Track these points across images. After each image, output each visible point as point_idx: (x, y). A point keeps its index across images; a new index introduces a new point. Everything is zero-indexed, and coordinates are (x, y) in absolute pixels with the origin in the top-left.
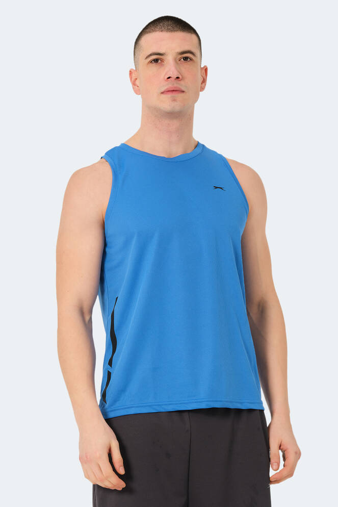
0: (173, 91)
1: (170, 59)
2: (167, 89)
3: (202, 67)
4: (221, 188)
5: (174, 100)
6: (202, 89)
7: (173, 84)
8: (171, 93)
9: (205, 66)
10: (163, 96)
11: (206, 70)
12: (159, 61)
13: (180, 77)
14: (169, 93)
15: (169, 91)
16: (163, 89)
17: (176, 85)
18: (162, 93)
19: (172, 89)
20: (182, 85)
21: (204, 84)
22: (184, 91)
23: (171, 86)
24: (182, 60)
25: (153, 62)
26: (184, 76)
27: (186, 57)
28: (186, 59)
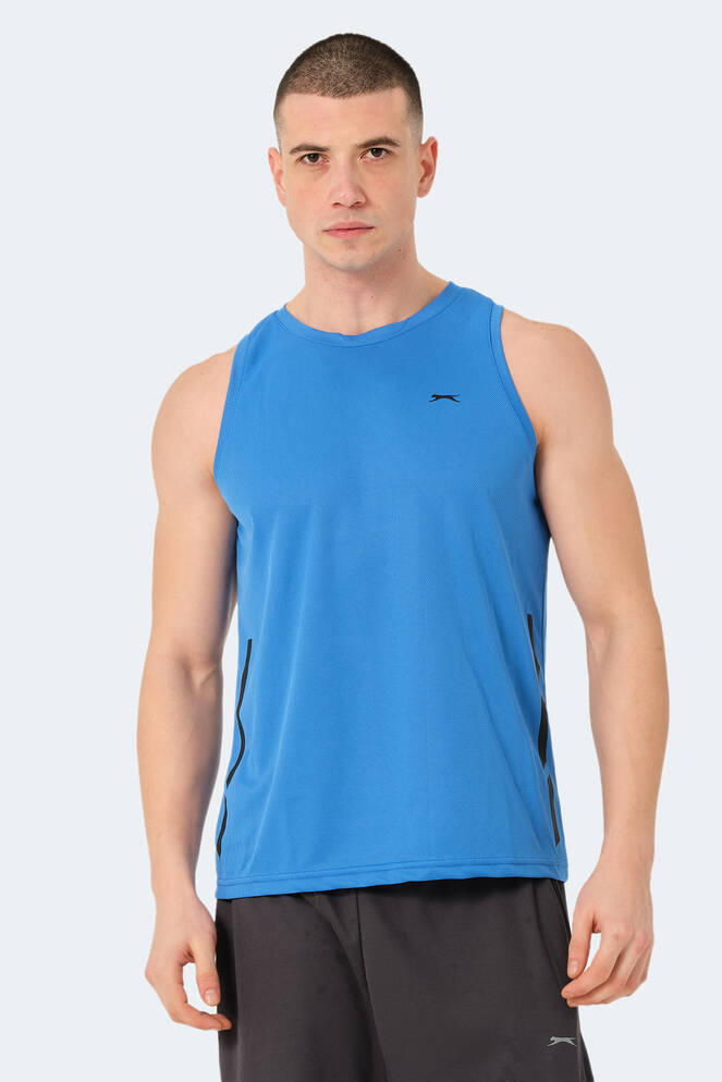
0: (349, 229)
1: (340, 158)
2: (334, 225)
3: (423, 143)
4: (451, 397)
5: (352, 246)
6: (423, 192)
7: (348, 217)
8: (343, 234)
9: (432, 139)
10: (327, 239)
11: (434, 147)
12: (320, 159)
13: (363, 200)
14: (339, 233)
15: (339, 230)
16: (327, 226)
17: (353, 218)
18: (327, 231)
21: (426, 179)
22: (371, 228)
23: (343, 221)
24: (370, 155)
25: (306, 159)
26: (370, 197)
27: (377, 148)
28: (377, 152)
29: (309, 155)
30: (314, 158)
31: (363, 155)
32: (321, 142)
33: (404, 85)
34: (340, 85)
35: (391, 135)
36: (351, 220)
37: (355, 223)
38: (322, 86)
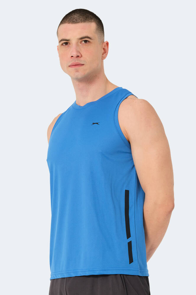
0: (76, 65)
2: (71, 64)
4: (97, 123)
5: (77, 71)
6: (103, 58)
7: (75, 61)
8: (74, 66)
10: (70, 68)
11: (107, 44)
13: (80, 55)
14: (73, 66)
15: (73, 65)
16: (70, 64)
17: (77, 61)
18: (70, 66)
19: (75, 64)
20: (81, 61)
21: (104, 54)
22: (84, 65)
23: (74, 62)
24: (83, 42)
25: (64, 44)
26: (82, 54)
27: (85, 40)
28: (86, 41)
29: (65, 43)
30: (66, 44)
31: (81, 43)
32: (67, 38)
33: (96, 22)
34: (74, 20)
35: (89, 35)
36: (76, 62)
37: (78, 63)
38: (69, 21)
